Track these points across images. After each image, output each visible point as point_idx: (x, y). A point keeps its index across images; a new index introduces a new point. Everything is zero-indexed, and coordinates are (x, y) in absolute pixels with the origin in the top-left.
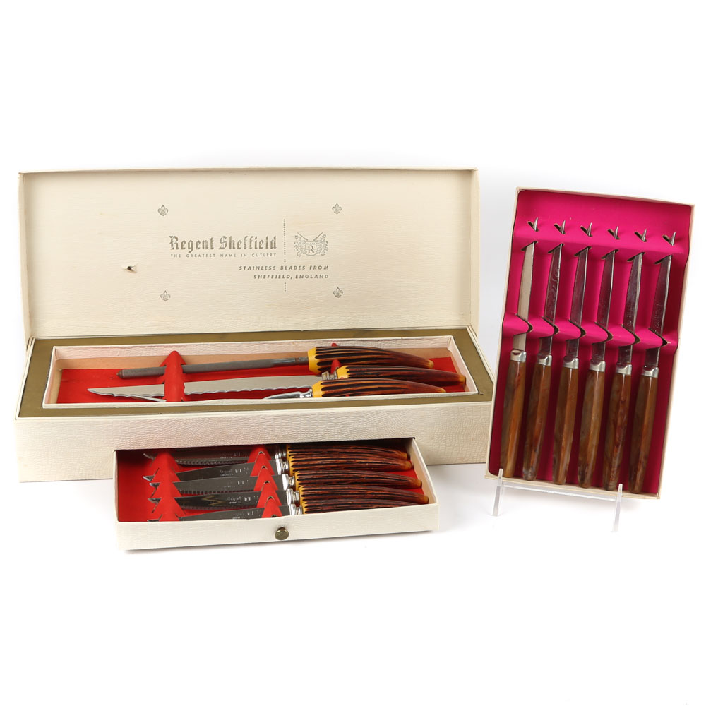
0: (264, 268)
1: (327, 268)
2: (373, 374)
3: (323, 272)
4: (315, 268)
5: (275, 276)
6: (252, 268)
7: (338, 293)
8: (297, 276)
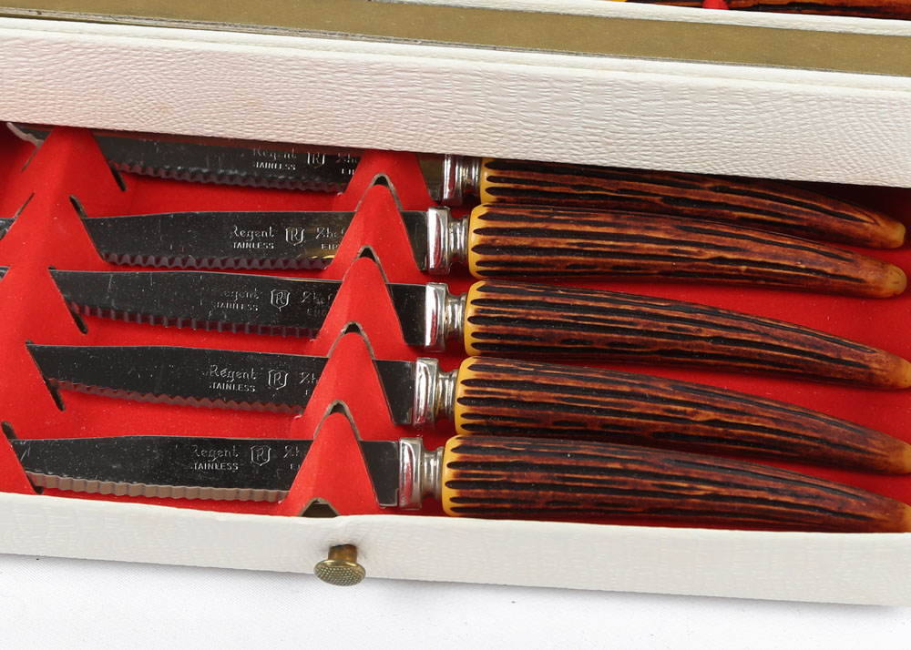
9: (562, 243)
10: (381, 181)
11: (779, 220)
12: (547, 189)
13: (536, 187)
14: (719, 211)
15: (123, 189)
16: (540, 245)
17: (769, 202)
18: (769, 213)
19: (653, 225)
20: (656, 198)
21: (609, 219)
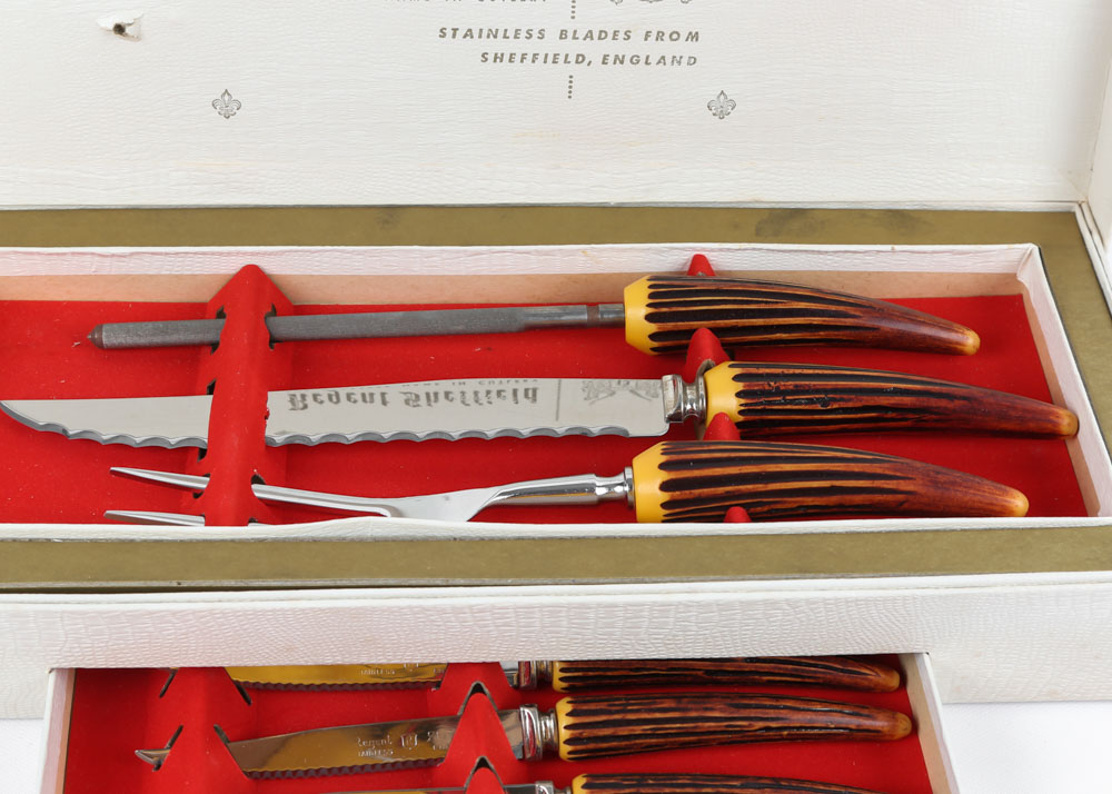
0: (511, 34)
1: (694, 36)
2: (811, 401)
3: (683, 48)
4: (660, 36)
5: (541, 58)
6: (476, 34)
7: (721, 108)
8: (605, 58)
9: (638, 730)
10: (478, 689)
11: (799, 680)
12: (609, 674)
13: (601, 673)
14: (751, 677)
15: (249, 703)
16: (621, 733)
17: (790, 666)
18: (792, 676)
19: (709, 706)
20: (700, 673)
21: (673, 705)
